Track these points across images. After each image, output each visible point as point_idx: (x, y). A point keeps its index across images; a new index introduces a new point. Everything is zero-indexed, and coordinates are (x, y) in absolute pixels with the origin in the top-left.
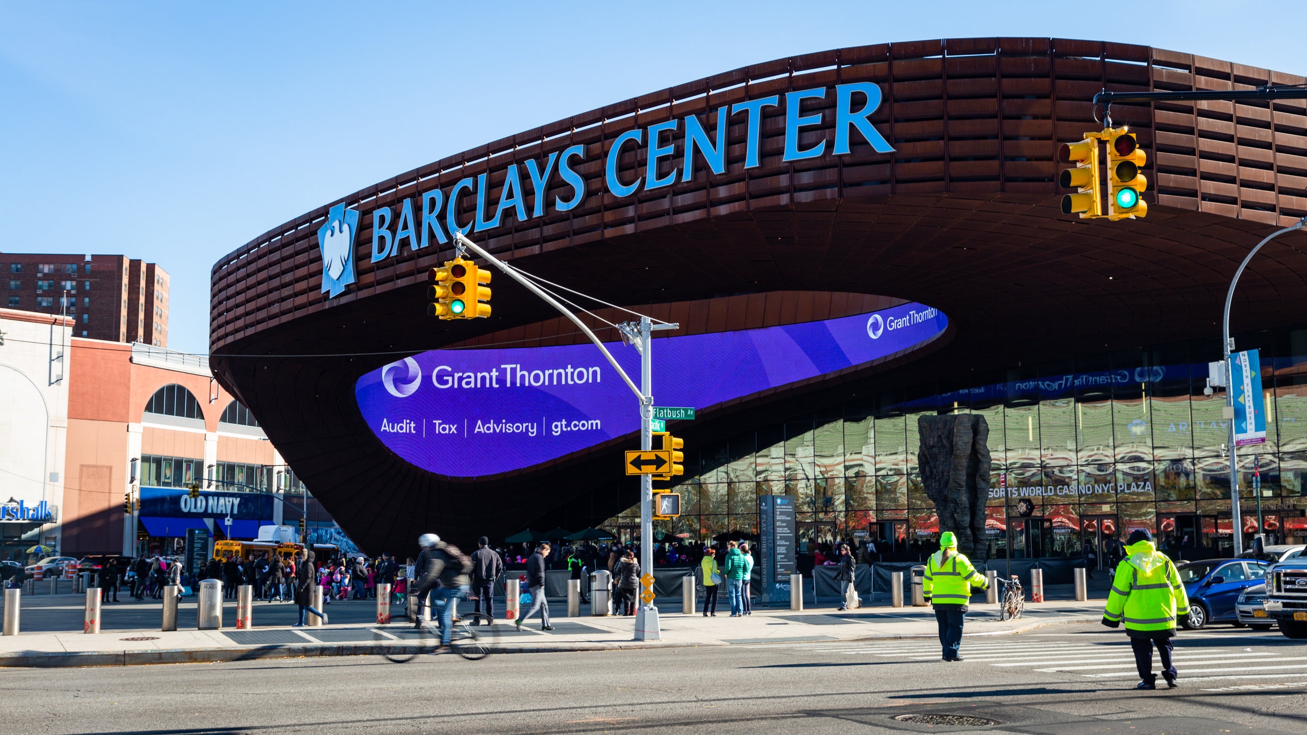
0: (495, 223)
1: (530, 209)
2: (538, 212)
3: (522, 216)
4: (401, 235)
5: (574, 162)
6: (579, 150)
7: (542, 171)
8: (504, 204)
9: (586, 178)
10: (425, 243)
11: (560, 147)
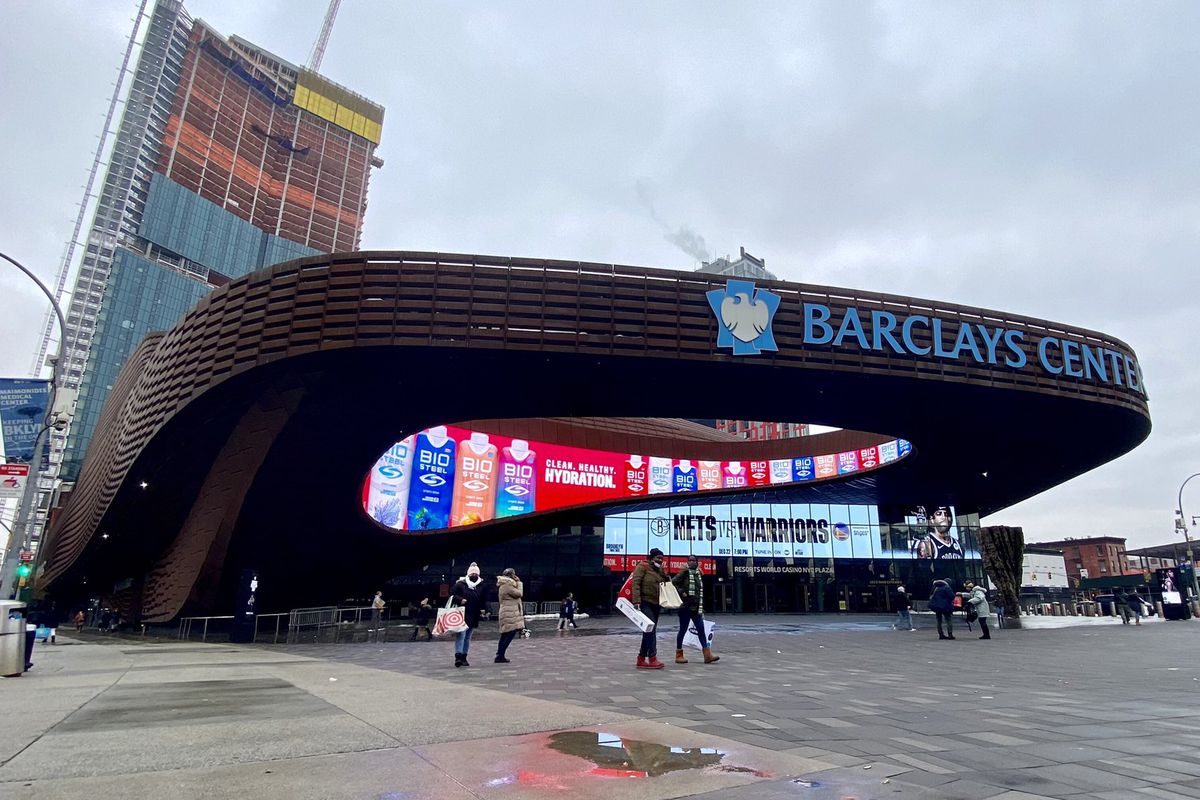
0: (954, 355)
1: (985, 356)
2: (992, 359)
3: (979, 359)
4: (843, 331)
5: (1015, 339)
6: (1021, 335)
7: (991, 337)
8: (959, 345)
9: (1027, 353)
10: (878, 346)
11: (1007, 328)
